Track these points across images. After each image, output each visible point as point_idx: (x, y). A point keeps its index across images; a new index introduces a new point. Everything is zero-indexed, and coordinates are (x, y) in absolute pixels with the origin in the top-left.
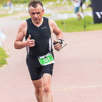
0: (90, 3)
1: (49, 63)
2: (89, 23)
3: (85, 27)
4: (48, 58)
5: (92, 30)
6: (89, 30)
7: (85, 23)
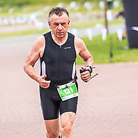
0: (122, 9)
1: (72, 96)
2: (121, 48)
3: (111, 56)
4: (71, 88)
5: (126, 61)
6: (118, 61)
7: (112, 47)
